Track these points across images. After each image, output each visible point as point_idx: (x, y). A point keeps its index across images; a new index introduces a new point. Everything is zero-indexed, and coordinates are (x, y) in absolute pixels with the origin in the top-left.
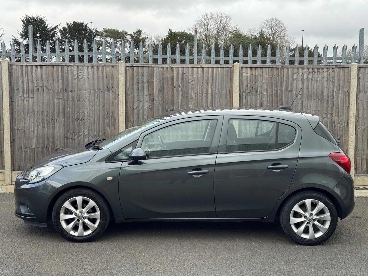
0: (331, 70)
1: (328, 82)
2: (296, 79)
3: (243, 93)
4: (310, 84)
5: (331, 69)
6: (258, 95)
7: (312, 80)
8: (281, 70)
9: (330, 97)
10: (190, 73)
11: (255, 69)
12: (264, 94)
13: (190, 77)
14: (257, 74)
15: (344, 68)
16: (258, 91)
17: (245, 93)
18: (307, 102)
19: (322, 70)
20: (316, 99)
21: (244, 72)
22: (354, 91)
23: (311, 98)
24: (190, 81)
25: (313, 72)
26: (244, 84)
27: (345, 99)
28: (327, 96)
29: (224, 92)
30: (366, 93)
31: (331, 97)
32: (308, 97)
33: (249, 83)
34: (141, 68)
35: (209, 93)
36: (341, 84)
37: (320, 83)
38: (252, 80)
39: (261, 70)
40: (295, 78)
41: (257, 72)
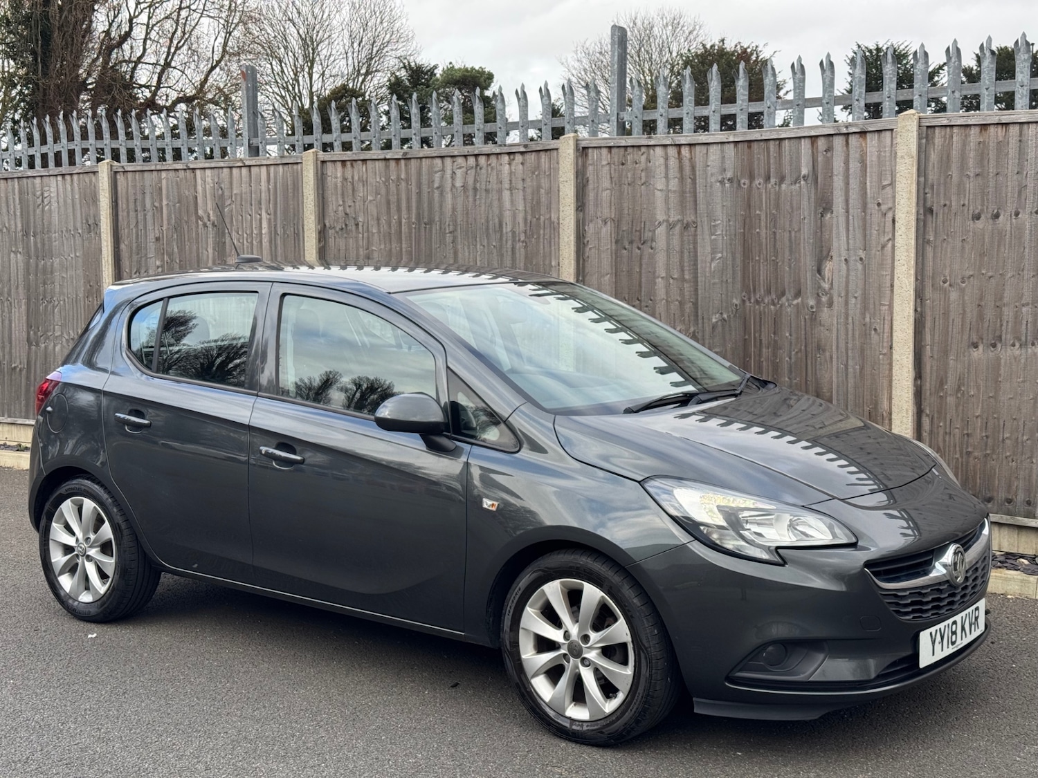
0: (519, 158)
1: (512, 194)
2: (438, 188)
3: (330, 231)
4: (471, 199)
5: (517, 155)
6: (361, 235)
7: (475, 189)
8: (406, 165)
9: (517, 239)
10: (226, 181)
11: (352, 165)
12: (373, 234)
13: (227, 193)
14: (356, 178)
15: (548, 152)
16: (361, 224)
17: (333, 231)
18: (467, 254)
19: (497, 158)
20: (486, 244)
21: (329, 174)
22: (567, 220)
23: (476, 240)
24: (227, 204)
25: (477, 165)
26: (331, 207)
27: (553, 243)
28: (510, 234)
29: (292, 229)
30: (606, 223)
31: (522, 239)
32: (468, 238)
33: (341, 203)
34: (141, 173)
35: (263, 232)
36: (543, 200)
37: (496, 197)
38: (345, 193)
39: (364, 166)
40: (436, 185)
41: (356, 173)
